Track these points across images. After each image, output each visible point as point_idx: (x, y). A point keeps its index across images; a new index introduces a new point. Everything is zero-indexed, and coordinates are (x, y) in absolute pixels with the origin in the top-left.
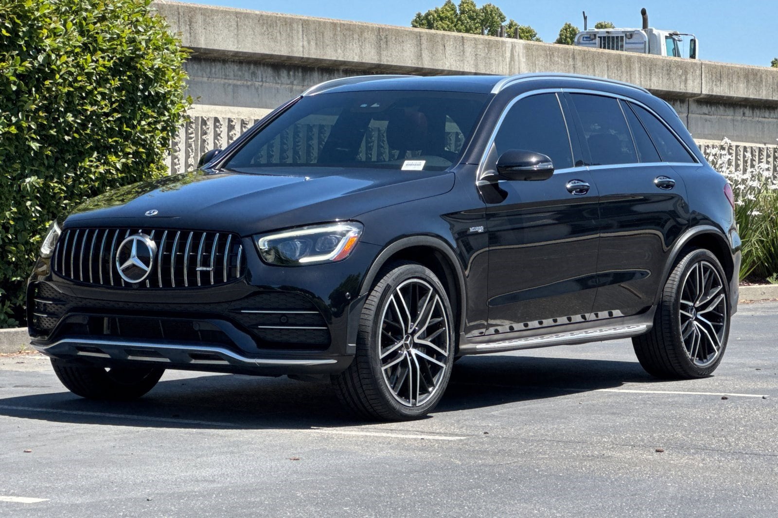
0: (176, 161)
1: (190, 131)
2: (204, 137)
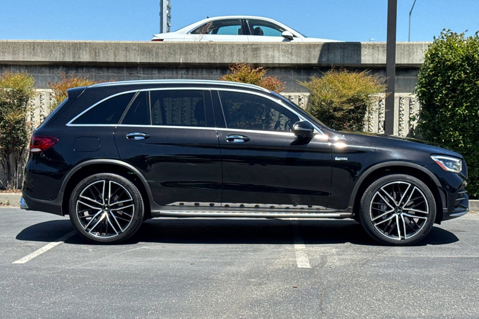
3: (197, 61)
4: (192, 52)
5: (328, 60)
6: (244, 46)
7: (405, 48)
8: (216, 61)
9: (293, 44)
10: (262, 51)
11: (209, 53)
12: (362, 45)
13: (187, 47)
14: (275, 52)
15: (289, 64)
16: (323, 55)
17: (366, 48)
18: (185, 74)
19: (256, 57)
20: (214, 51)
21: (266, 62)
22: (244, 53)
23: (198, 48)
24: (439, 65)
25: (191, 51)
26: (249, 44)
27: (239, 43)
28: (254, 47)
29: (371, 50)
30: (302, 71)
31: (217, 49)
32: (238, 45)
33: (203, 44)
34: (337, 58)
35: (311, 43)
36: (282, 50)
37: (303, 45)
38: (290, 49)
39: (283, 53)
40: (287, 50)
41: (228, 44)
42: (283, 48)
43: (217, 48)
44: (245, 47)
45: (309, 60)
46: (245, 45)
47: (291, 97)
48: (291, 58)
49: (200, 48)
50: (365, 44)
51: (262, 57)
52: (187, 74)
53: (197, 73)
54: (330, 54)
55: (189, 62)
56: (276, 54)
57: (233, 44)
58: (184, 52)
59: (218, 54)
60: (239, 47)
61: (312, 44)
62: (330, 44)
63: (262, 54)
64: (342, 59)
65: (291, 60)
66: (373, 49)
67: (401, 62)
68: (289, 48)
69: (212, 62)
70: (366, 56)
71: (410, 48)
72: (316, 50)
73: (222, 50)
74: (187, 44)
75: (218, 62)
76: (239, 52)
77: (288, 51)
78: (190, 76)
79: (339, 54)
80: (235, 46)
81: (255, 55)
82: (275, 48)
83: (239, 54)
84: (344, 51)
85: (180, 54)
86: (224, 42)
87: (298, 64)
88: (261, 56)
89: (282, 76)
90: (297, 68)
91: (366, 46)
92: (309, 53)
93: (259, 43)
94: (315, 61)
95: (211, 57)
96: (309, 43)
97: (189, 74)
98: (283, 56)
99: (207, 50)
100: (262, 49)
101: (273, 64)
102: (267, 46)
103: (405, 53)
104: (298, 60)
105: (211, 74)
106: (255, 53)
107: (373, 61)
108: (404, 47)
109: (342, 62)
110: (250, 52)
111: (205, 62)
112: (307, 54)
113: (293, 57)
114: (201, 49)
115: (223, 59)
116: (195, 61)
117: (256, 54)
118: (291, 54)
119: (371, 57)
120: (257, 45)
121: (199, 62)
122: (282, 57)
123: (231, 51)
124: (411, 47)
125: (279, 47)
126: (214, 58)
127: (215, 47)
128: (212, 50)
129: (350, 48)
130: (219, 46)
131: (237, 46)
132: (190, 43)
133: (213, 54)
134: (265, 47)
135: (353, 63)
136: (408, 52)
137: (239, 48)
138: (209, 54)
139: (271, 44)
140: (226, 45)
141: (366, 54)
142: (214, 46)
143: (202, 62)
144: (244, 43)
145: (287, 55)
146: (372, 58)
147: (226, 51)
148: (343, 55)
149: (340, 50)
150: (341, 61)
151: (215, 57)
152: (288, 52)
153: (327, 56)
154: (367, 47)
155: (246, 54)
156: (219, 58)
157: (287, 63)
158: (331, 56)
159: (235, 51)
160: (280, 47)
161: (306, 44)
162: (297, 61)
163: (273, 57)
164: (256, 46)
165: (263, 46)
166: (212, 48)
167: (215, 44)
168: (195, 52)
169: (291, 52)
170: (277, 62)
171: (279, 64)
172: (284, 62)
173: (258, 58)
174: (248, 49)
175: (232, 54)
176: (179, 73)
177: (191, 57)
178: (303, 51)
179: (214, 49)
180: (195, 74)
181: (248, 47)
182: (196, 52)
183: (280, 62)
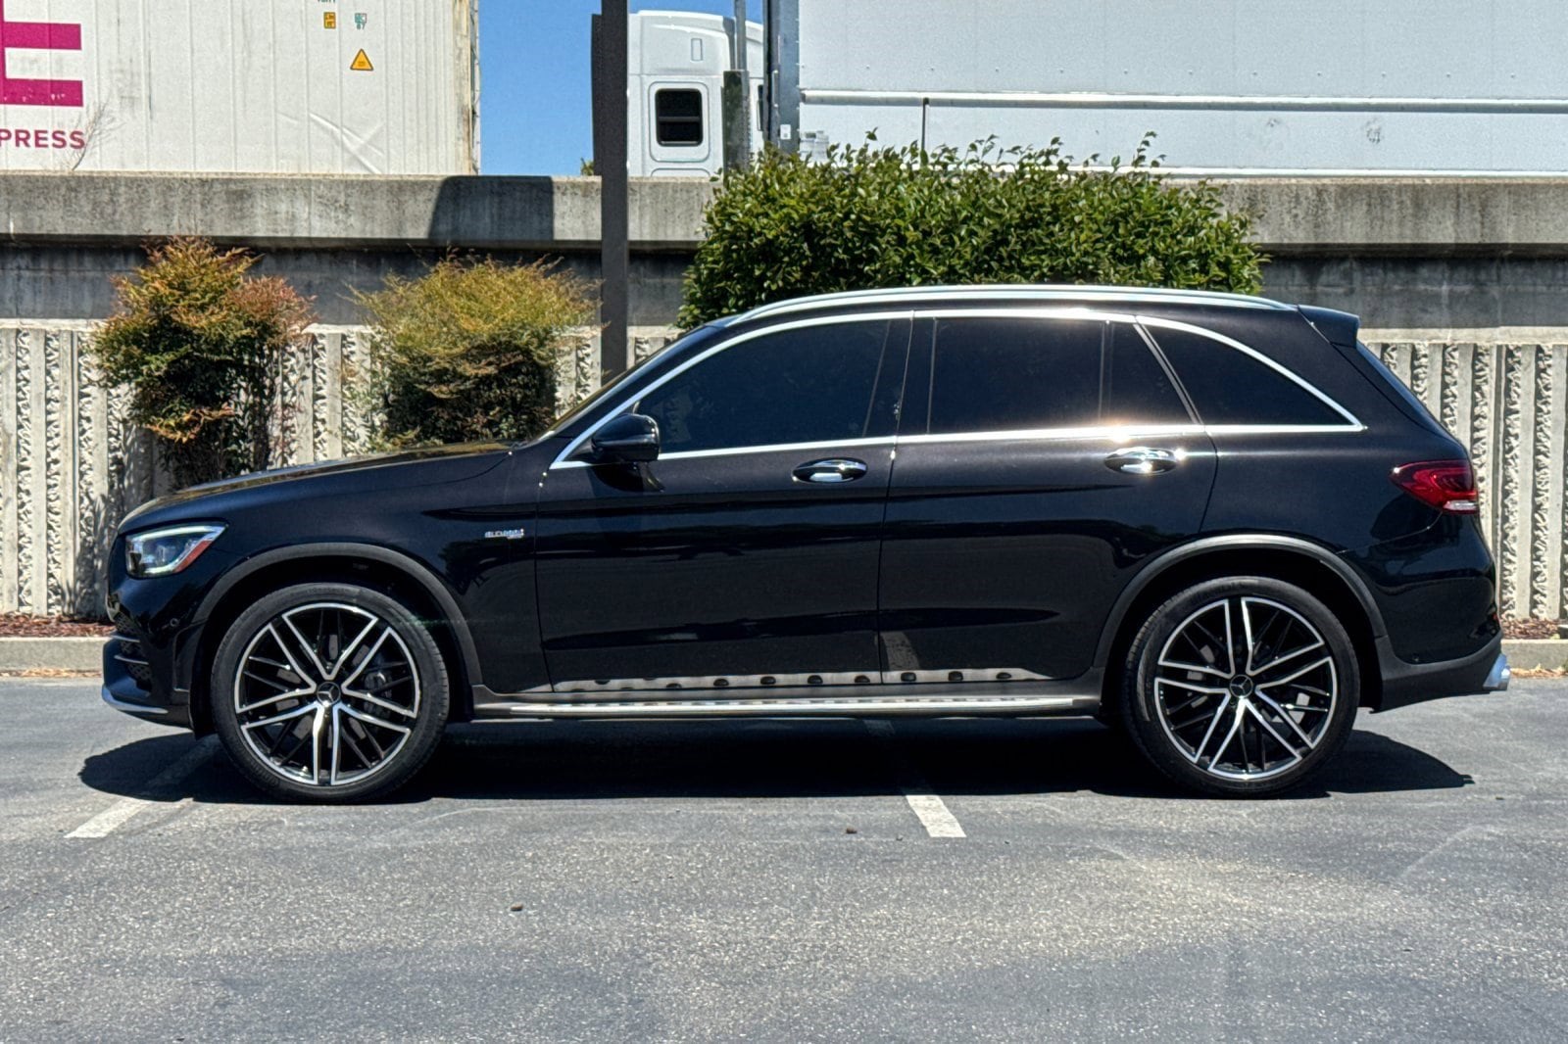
0: (1447, 411)
1: (1477, 367)
2: (1510, 375)
3: (61, 230)
4: (44, 202)
5: (455, 230)
6: (203, 185)
7: (678, 195)
8: (120, 228)
9: (352, 181)
10: (259, 200)
11: (96, 204)
12: (555, 186)
13: (30, 186)
14: (297, 204)
15: (339, 239)
16: (440, 214)
17: (564, 194)
18: (27, 268)
19: (242, 218)
20: (112, 200)
21: (271, 234)
22: (203, 205)
23: (63, 190)
24: (734, 247)
25: (42, 199)
26: (217, 180)
27: (188, 176)
28: (233, 187)
29: (579, 202)
30: (383, 261)
31: (119, 195)
32: (186, 181)
33: (79, 177)
34: (482, 225)
35: (405, 178)
36: (320, 197)
37: (382, 184)
38: (343, 195)
39: (322, 208)
40: (332, 197)
41: (156, 179)
42: (319, 192)
43: (122, 189)
44: (206, 188)
45: (400, 227)
46: (207, 181)
47: (349, 340)
48: (345, 223)
49: (70, 189)
50: (562, 184)
51: (259, 219)
52: (34, 270)
53: (66, 265)
54: (462, 213)
55: (36, 232)
56: (302, 210)
57: (169, 180)
58: (21, 202)
59: (124, 207)
60: (189, 187)
61: (406, 182)
62: (460, 182)
63: (259, 211)
64: (495, 227)
65: (346, 230)
66: (585, 195)
67: (666, 234)
68: (339, 192)
69: (107, 232)
70: (566, 217)
71: (692, 195)
72: (421, 198)
73: (136, 196)
74: (29, 177)
75: (125, 233)
76: (188, 203)
77: (336, 201)
78: (42, 274)
79: (488, 212)
80: (177, 185)
81: (238, 214)
82: (298, 193)
83: (190, 208)
84: (501, 202)
85: (9, 206)
86: (142, 173)
87: (366, 240)
88: (256, 215)
89: (326, 275)
90: (369, 252)
91: (566, 189)
92: (398, 209)
93: (248, 176)
94: (418, 231)
95: (103, 217)
96: (398, 179)
97: (40, 270)
98: (320, 216)
99: (92, 197)
100: (259, 196)
101: (292, 239)
102: (273, 185)
103: (678, 211)
104: (368, 228)
105: (107, 268)
106: (238, 205)
107: (587, 233)
108: (675, 191)
109: (495, 236)
110: (220, 204)
111: (87, 232)
112: (392, 212)
113: (352, 220)
114: (73, 194)
115: (141, 223)
116: (55, 230)
117: (241, 210)
118: (346, 210)
119: (580, 221)
120: (242, 181)
121: (69, 232)
122: (317, 218)
123: (166, 201)
124: (695, 192)
125: (310, 190)
126: (112, 222)
127: (116, 189)
128: (106, 198)
129: (518, 194)
130: (126, 185)
131: (181, 185)
132: (37, 174)
133: (109, 210)
134: (267, 190)
135: (526, 237)
136: (685, 208)
137: (190, 193)
138: (98, 210)
139: (285, 181)
140: (148, 180)
141: (564, 213)
142: (112, 185)
143: (76, 231)
144: (204, 177)
145: (333, 214)
146: (583, 223)
147: (149, 201)
148: (500, 216)
149: (487, 201)
150: (491, 233)
151: (117, 217)
152: (337, 205)
153: (453, 217)
154: (568, 192)
155: (209, 210)
156: (128, 218)
157: (332, 236)
158: (465, 218)
159: (176, 199)
160: (313, 188)
161: (388, 183)
162: (363, 231)
163: (292, 218)
164: (240, 187)
165: (261, 187)
166: (107, 191)
167: (115, 179)
168: (55, 202)
169: (346, 205)
170: (305, 234)
171: (309, 239)
172: (324, 235)
173: (245, 222)
174: (215, 193)
175: (166, 210)
176: (9, 266)
177: (41, 217)
178: (381, 203)
179: (113, 194)
180: (60, 268)
181: (217, 187)
182: (58, 201)
183: (315, 234)
